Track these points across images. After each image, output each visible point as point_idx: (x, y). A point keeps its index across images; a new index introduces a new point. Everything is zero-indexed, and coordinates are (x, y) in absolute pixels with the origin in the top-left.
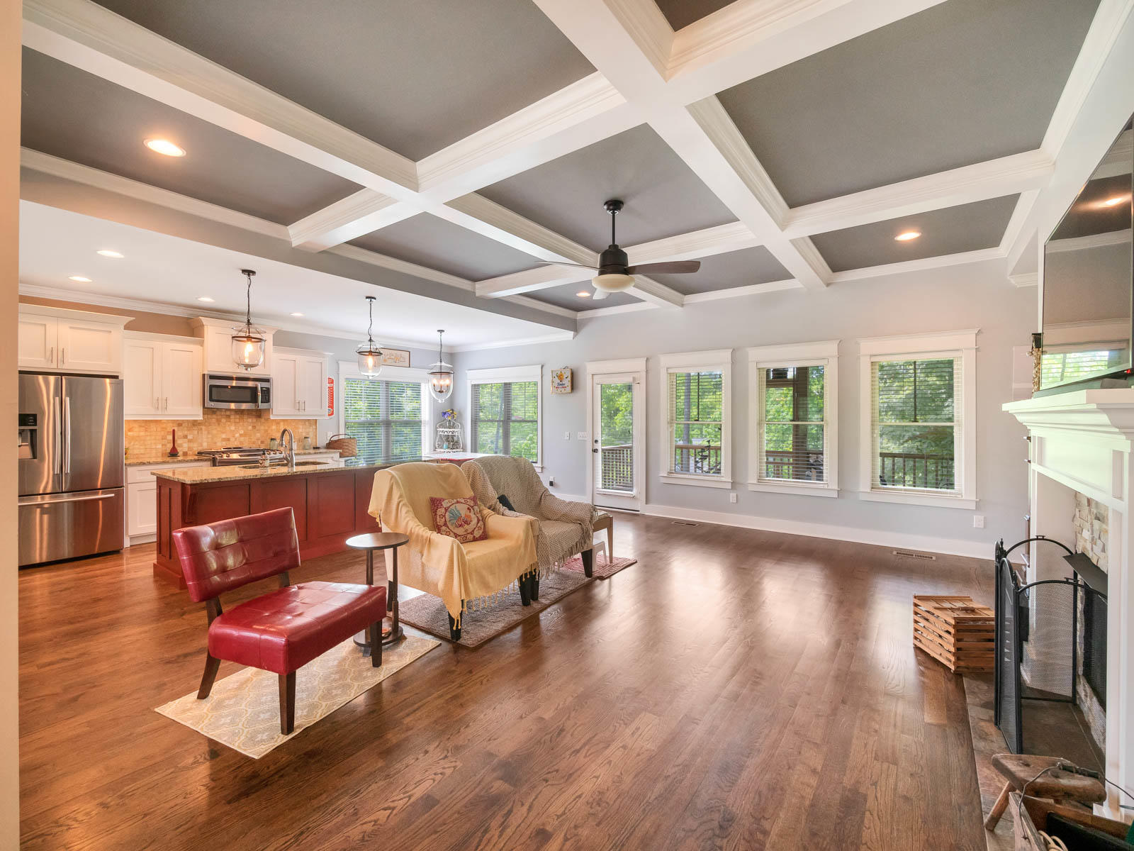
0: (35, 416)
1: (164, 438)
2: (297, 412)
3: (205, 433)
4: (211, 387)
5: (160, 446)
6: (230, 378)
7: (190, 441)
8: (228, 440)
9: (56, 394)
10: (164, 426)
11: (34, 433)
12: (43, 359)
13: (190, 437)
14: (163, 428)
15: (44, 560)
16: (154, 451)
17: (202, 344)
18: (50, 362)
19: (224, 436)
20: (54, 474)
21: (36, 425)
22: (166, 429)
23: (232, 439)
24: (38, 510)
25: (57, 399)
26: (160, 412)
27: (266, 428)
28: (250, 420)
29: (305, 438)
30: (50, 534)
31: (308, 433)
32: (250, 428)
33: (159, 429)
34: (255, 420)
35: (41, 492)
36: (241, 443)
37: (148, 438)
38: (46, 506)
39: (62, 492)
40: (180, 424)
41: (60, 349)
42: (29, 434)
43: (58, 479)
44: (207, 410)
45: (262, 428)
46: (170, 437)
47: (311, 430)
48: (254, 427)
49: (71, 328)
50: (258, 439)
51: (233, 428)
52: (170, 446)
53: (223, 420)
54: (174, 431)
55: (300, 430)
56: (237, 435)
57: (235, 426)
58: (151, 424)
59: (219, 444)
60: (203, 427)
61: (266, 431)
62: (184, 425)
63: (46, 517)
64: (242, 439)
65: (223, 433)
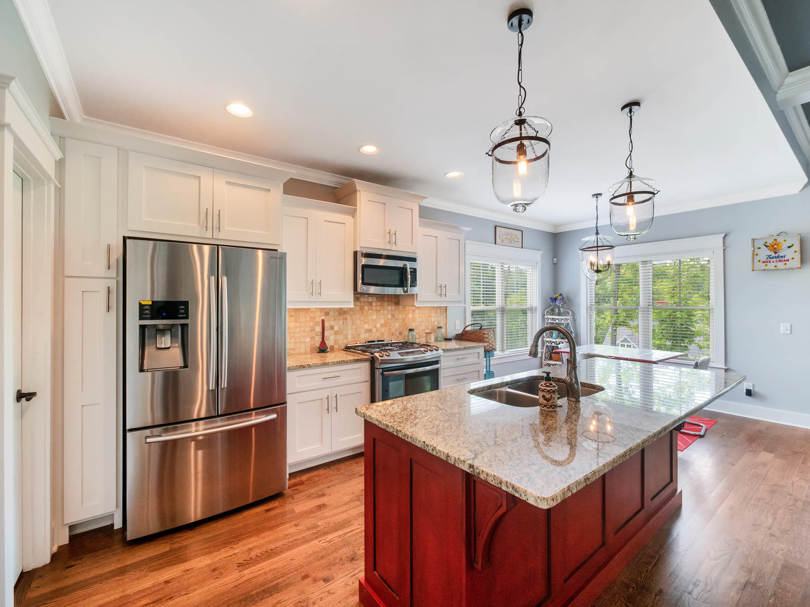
0: (186, 304)
1: (313, 330)
2: (439, 299)
3: (349, 322)
4: (364, 267)
5: (308, 340)
6: (379, 256)
7: (336, 333)
8: (370, 331)
9: (211, 273)
10: (312, 315)
11: (185, 328)
12: (197, 225)
13: (336, 328)
14: (311, 318)
15: (199, 517)
16: (303, 345)
17: (353, 213)
18: (205, 229)
19: (366, 327)
20: (208, 390)
21: (187, 318)
22: (314, 318)
23: (374, 330)
24: (193, 443)
25: (213, 279)
26: (313, 299)
27: (404, 317)
28: (389, 308)
29: (439, 328)
30: (204, 478)
31: (439, 323)
32: (390, 316)
33: (308, 319)
34: (393, 308)
35: (195, 417)
36: (382, 334)
37: (298, 330)
38: (200, 438)
39: (219, 416)
40: (327, 312)
41: (216, 212)
42: (180, 328)
43: (213, 395)
44: (358, 295)
45: (400, 316)
46: (319, 329)
47: (442, 318)
48: (393, 315)
49: (228, 183)
50: (397, 330)
51: (374, 317)
52: (318, 340)
53: (366, 308)
54: (323, 321)
55: (433, 319)
56: (378, 325)
57: (377, 315)
58: (301, 313)
59: (362, 336)
60: (348, 317)
61: (404, 320)
62: (330, 313)
63: (200, 453)
64: (383, 330)
65: (365, 323)
